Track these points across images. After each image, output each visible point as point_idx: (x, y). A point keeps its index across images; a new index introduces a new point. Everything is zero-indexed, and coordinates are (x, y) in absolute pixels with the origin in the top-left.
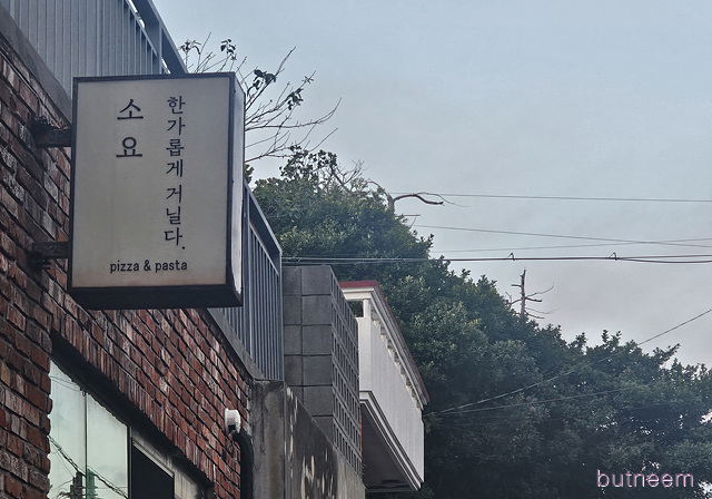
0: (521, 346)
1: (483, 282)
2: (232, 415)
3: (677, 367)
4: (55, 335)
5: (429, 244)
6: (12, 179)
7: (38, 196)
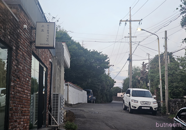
0: (83, 51)
1: (78, 42)
2: (50, 60)
3: (102, 54)
4: (33, 51)
5: (71, 38)
6: (29, 33)
7: (31, 35)
